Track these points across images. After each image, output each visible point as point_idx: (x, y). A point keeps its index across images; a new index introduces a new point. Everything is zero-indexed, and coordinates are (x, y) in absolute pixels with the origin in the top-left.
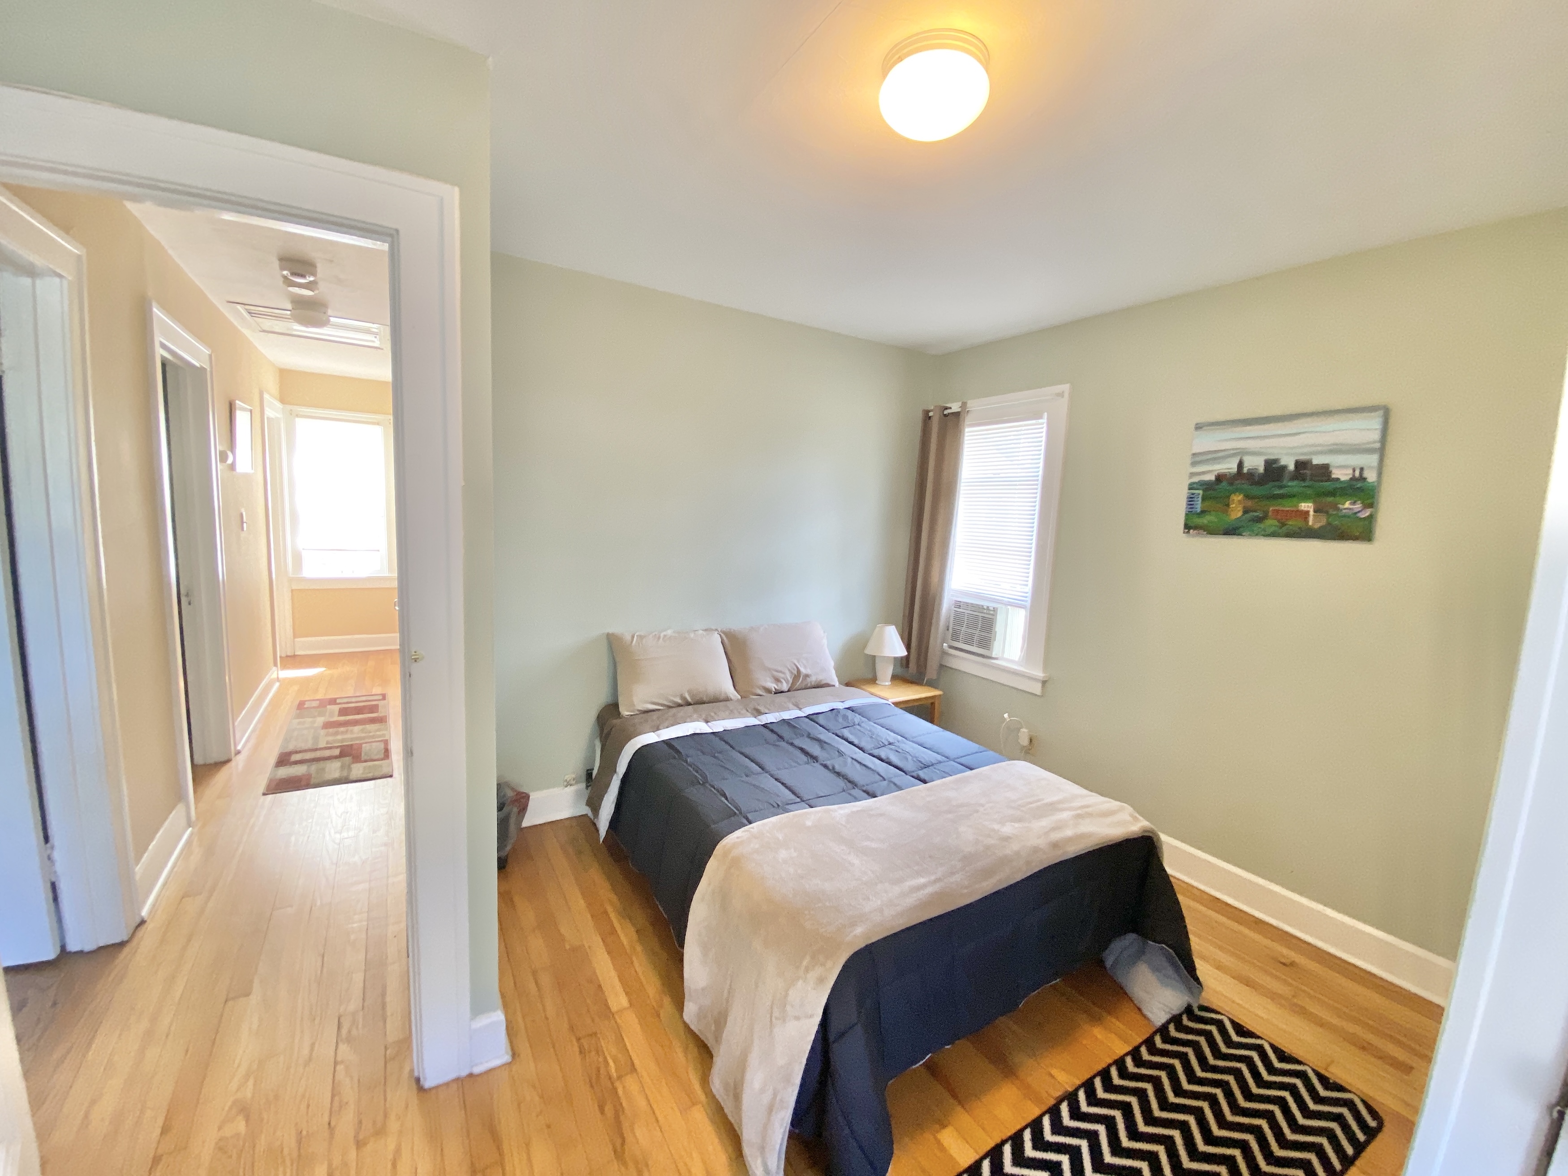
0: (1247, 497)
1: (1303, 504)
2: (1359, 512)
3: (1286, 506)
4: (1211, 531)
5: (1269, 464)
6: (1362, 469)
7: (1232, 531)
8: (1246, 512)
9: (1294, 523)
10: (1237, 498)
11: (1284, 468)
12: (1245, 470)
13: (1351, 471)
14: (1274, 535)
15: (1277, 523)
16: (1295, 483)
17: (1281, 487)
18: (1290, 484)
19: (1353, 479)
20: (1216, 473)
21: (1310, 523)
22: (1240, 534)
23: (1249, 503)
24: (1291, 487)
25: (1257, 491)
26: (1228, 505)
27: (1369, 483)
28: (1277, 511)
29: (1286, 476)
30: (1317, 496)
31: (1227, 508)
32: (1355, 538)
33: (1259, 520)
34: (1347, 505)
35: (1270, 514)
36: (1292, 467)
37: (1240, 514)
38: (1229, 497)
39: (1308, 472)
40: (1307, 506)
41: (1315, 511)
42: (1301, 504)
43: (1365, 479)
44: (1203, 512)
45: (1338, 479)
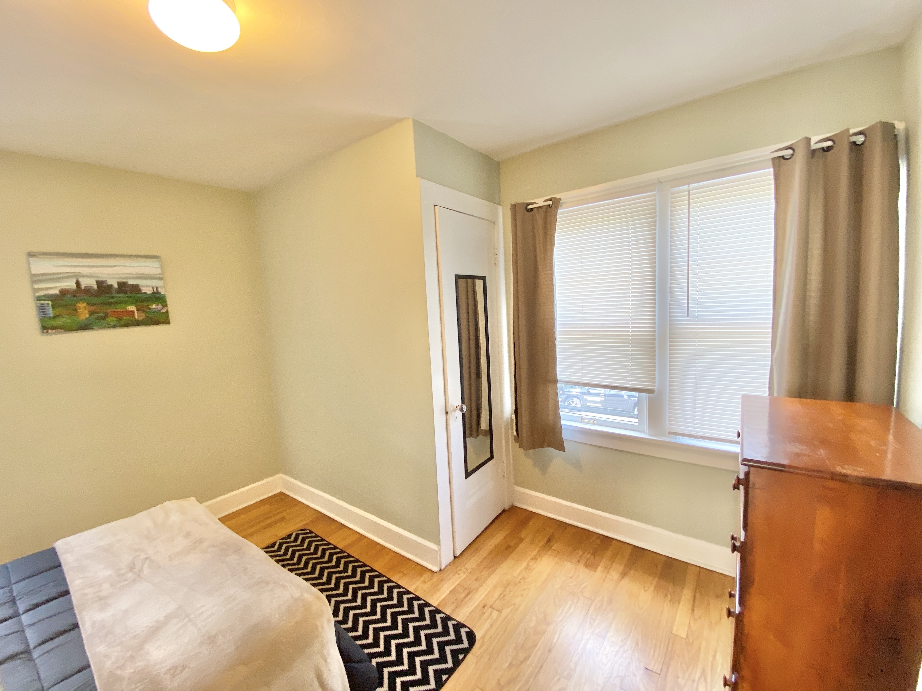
0: (88, 304)
1: (129, 307)
2: (161, 309)
3: (120, 308)
4: (67, 329)
5: (100, 284)
6: (157, 288)
7: (85, 327)
8: (91, 313)
9: (125, 318)
10: (82, 305)
11: (111, 286)
12: (83, 287)
13: (151, 289)
14: (114, 326)
15: (115, 319)
16: (120, 295)
17: (113, 298)
18: (117, 295)
19: (154, 293)
20: (60, 288)
21: (136, 317)
22: (91, 329)
23: (93, 308)
24: (119, 297)
25: (95, 300)
26: (76, 310)
27: (162, 295)
28: (114, 312)
29: (113, 291)
30: (136, 302)
31: (75, 312)
32: (163, 323)
33: (103, 318)
34: (154, 306)
35: (109, 314)
36: (116, 286)
37: (87, 316)
38: (75, 305)
39: (127, 289)
40: (132, 308)
41: (137, 311)
42: (128, 307)
43: (160, 293)
44: (55, 317)
45: (145, 293)
